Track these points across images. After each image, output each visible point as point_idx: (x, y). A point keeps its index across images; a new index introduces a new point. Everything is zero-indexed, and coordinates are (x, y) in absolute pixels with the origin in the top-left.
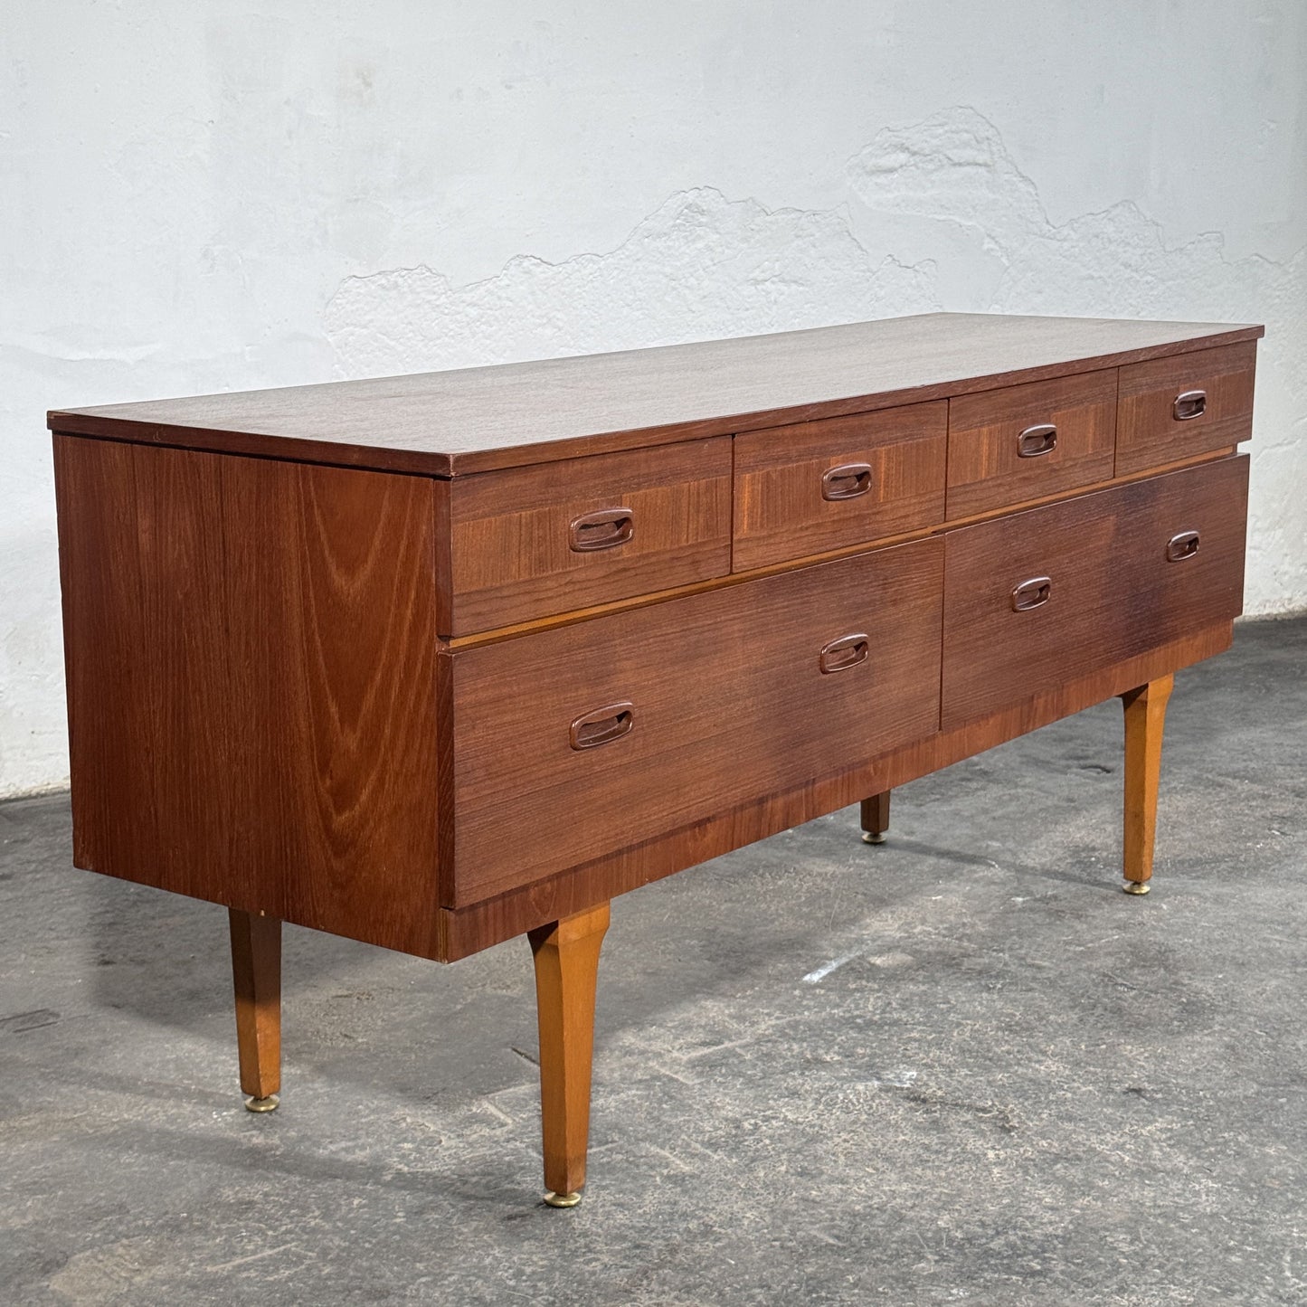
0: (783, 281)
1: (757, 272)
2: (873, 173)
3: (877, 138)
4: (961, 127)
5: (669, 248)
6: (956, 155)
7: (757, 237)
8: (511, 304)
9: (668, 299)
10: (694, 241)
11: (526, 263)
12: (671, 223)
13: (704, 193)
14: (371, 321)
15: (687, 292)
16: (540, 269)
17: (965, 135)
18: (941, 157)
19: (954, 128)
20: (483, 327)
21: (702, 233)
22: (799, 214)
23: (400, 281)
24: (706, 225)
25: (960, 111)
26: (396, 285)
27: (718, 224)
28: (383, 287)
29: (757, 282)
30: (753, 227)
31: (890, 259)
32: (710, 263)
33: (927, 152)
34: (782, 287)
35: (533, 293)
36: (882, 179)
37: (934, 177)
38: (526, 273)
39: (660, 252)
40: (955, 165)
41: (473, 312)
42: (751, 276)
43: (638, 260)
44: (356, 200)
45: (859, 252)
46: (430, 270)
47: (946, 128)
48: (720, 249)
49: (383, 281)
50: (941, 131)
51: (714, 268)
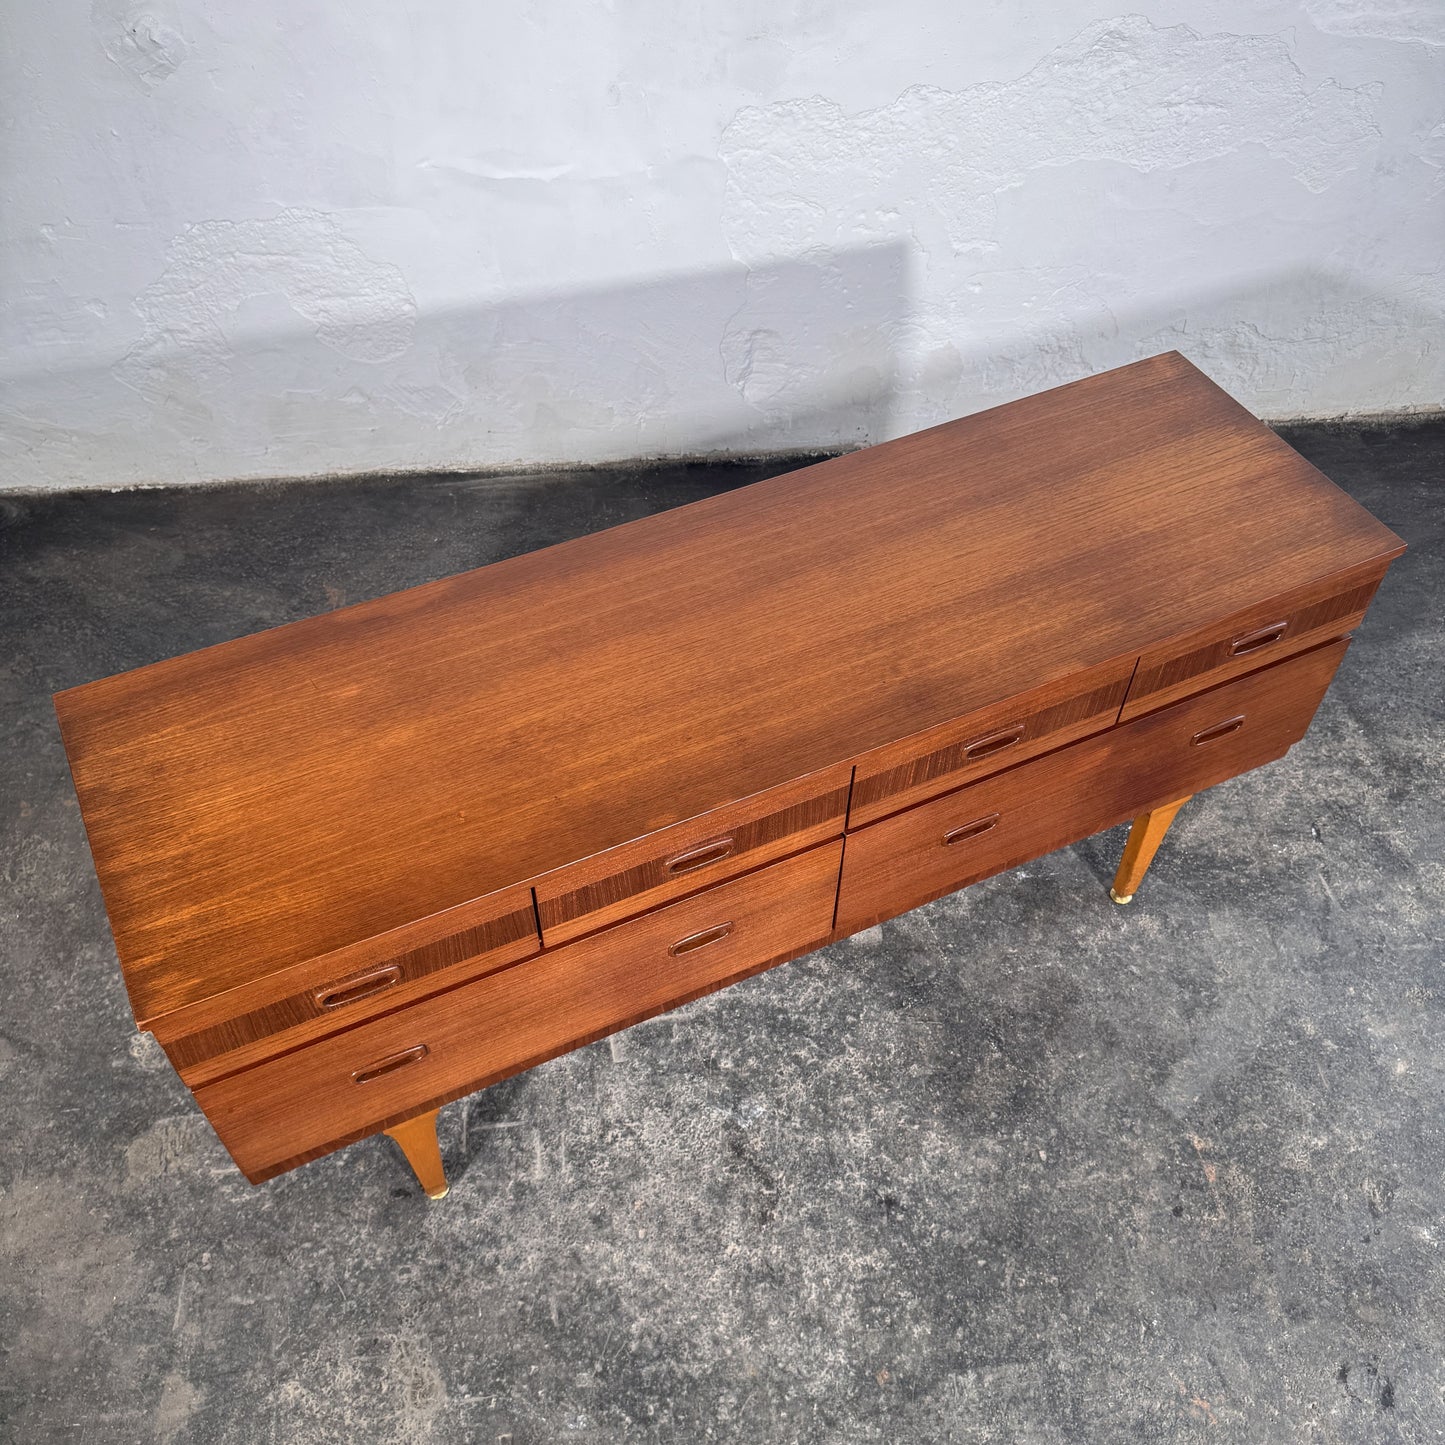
0: (1201, 103)
1: (1173, 95)
5: (1080, 74)
7: (1182, 61)
8: (903, 128)
9: (1069, 122)
10: (1109, 66)
11: (924, 91)
12: (1087, 49)
13: (1129, 20)
14: (765, 144)
15: (1091, 115)
16: (939, 96)
20: (874, 148)
21: (1119, 59)
22: (1234, 39)
23: (795, 109)
26: (791, 113)
27: (1138, 50)
28: (777, 114)
29: (1170, 104)
30: (1178, 52)
31: (1330, 80)
32: (1122, 87)
34: (1199, 109)
35: (927, 118)
38: (922, 99)
39: (1069, 78)
41: (865, 135)
42: (1165, 99)
43: (1043, 86)
44: (756, 38)
45: (1295, 75)
46: (825, 100)
48: (1136, 74)
49: (779, 109)
51: (1126, 92)
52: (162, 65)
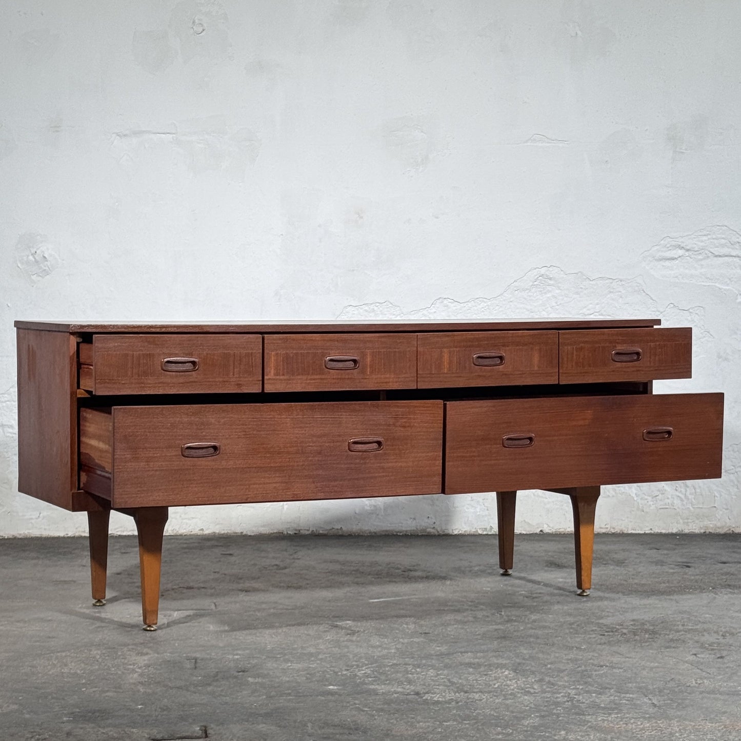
1: (585, 310)
2: (661, 260)
3: (662, 242)
4: (719, 236)
5: (530, 296)
6: (717, 251)
7: (585, 292)
10: (545, 293)
11: (445, 302)
12: (531, 284)
13: (551, 269)
16: (454, 305)
17: (723, 240)
18: (707, 252)
19: (714, 237)
21: (550, 289)
22: (611, 281)
23: (376, 308)
24: (552, 285)
25: (718, 227)
26: (373, 310)
27: (560, 285)
28: (366, 311)
30: (582, 287)
31: (672, 306)
32: (554, 304)
33: (696, 249)
36: (667, 263)
37: (703, 263)
38: (445, 306)
39: (525, 299)
40: (716, 256)
42: (581, 312)
43: (511, 302)
44: (353, 270)
45: (652, 301)
46: (391, 304)
47: (709, 237)
48: (561, 298)
49: (367, 308)
50: (705, 238)
51: (557, 307)
52: (45, 270)
